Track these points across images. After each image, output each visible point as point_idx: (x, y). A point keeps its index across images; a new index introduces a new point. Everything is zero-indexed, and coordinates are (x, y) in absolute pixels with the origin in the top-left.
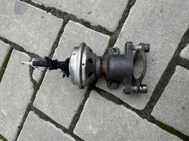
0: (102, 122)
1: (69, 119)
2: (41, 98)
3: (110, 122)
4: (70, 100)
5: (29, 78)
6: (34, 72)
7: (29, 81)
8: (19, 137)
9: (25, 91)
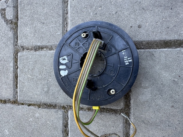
0: (91, 13)
1: (59, 33)
2: (24, 32)
3: (100, 9)
4: (52, 14)
5: (4, 22)
6: (6, 13)
7: (6, 24)
8: (18, 88)
9: (5, 37)
